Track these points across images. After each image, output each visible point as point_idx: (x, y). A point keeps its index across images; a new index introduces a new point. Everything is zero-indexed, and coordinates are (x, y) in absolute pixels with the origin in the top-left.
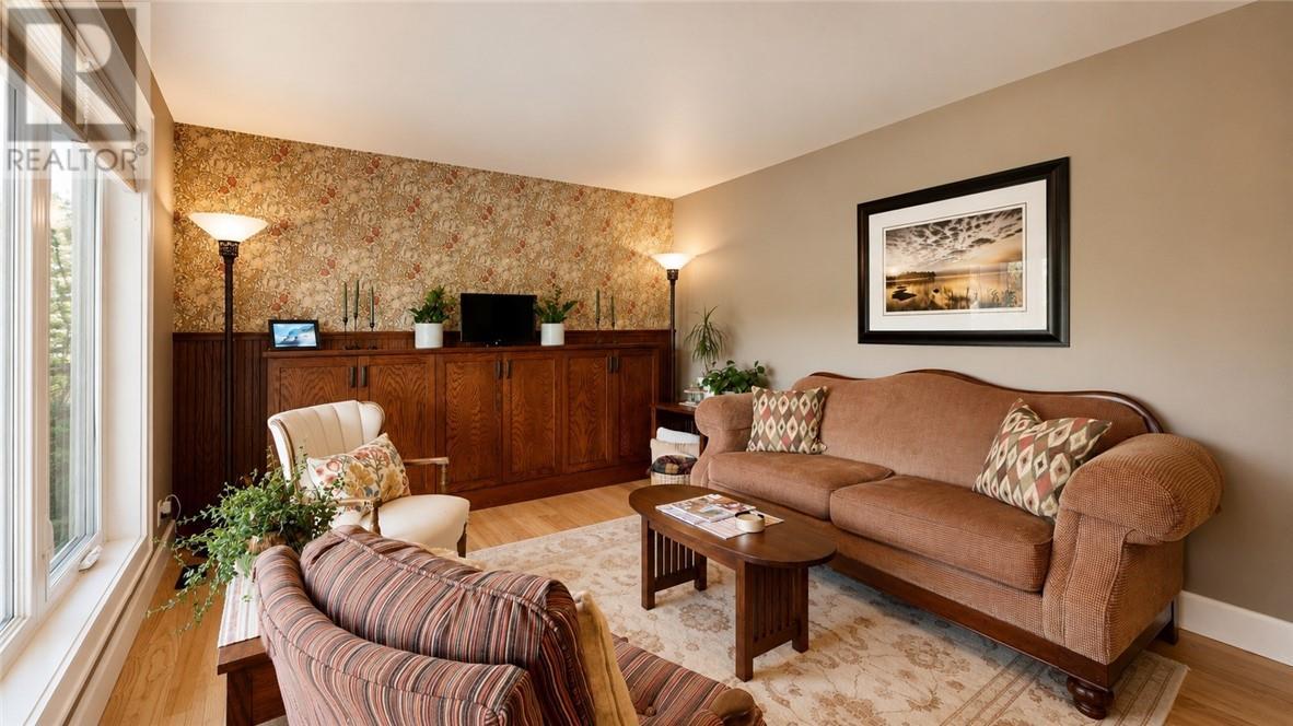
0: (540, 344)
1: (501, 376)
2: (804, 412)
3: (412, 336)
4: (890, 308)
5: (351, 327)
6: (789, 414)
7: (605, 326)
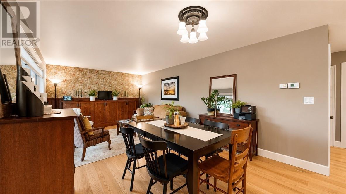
0: (113, 100)
1: (105, 105)
2: (150, 110)
3: (89, 99)
4: (164, 95)
5: (77, 97)
6: (148, 111)
7: (126, 97)
